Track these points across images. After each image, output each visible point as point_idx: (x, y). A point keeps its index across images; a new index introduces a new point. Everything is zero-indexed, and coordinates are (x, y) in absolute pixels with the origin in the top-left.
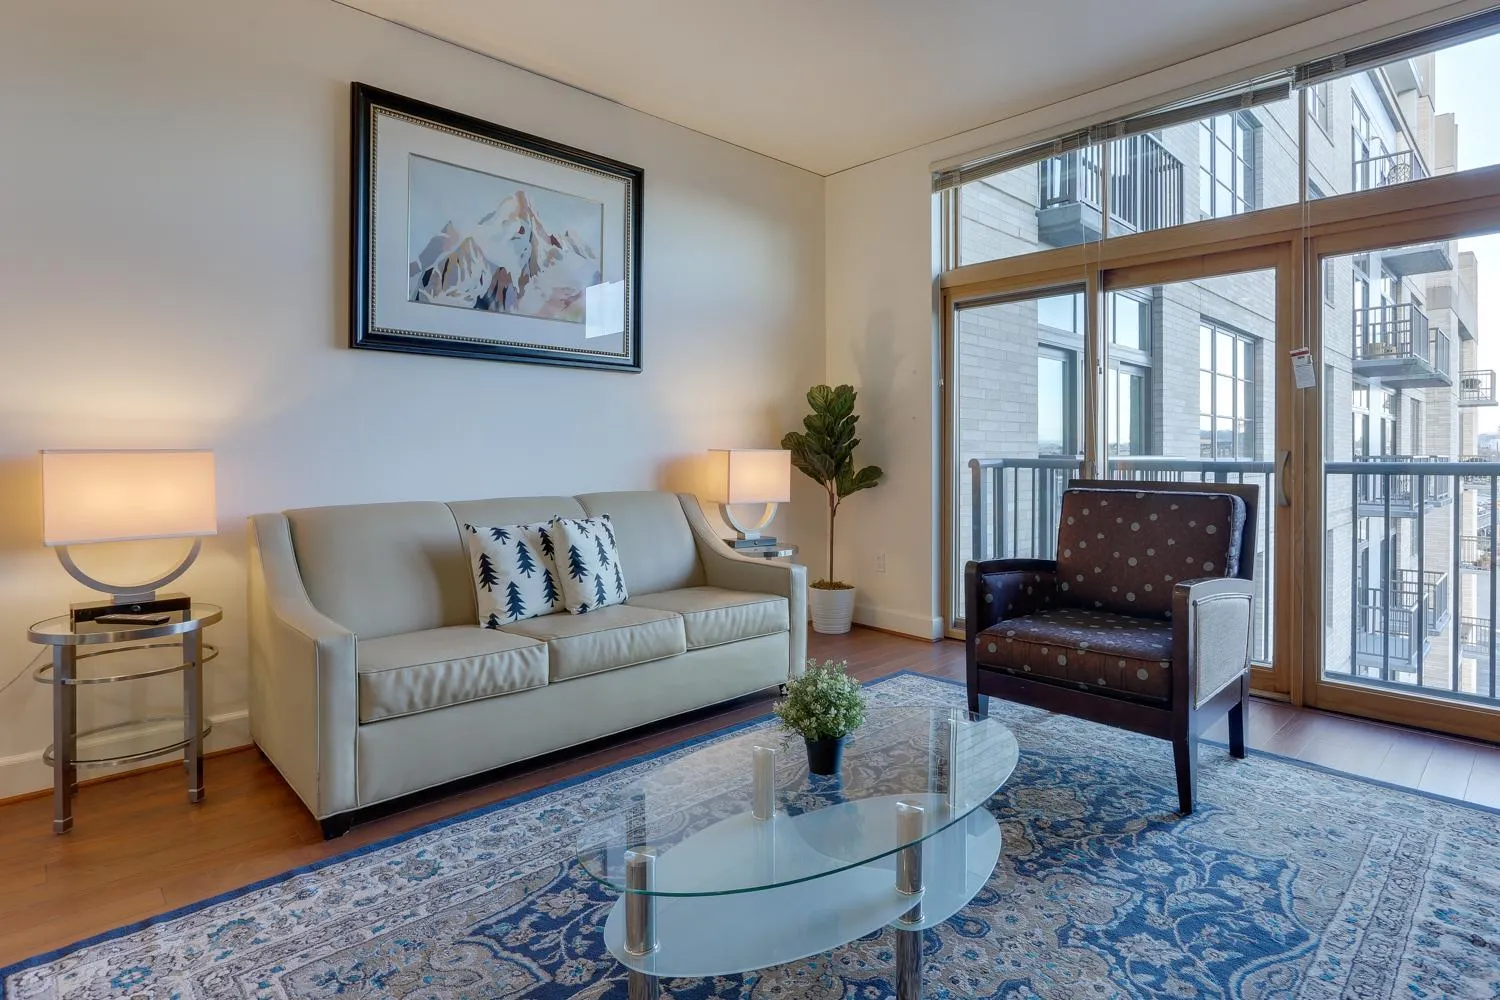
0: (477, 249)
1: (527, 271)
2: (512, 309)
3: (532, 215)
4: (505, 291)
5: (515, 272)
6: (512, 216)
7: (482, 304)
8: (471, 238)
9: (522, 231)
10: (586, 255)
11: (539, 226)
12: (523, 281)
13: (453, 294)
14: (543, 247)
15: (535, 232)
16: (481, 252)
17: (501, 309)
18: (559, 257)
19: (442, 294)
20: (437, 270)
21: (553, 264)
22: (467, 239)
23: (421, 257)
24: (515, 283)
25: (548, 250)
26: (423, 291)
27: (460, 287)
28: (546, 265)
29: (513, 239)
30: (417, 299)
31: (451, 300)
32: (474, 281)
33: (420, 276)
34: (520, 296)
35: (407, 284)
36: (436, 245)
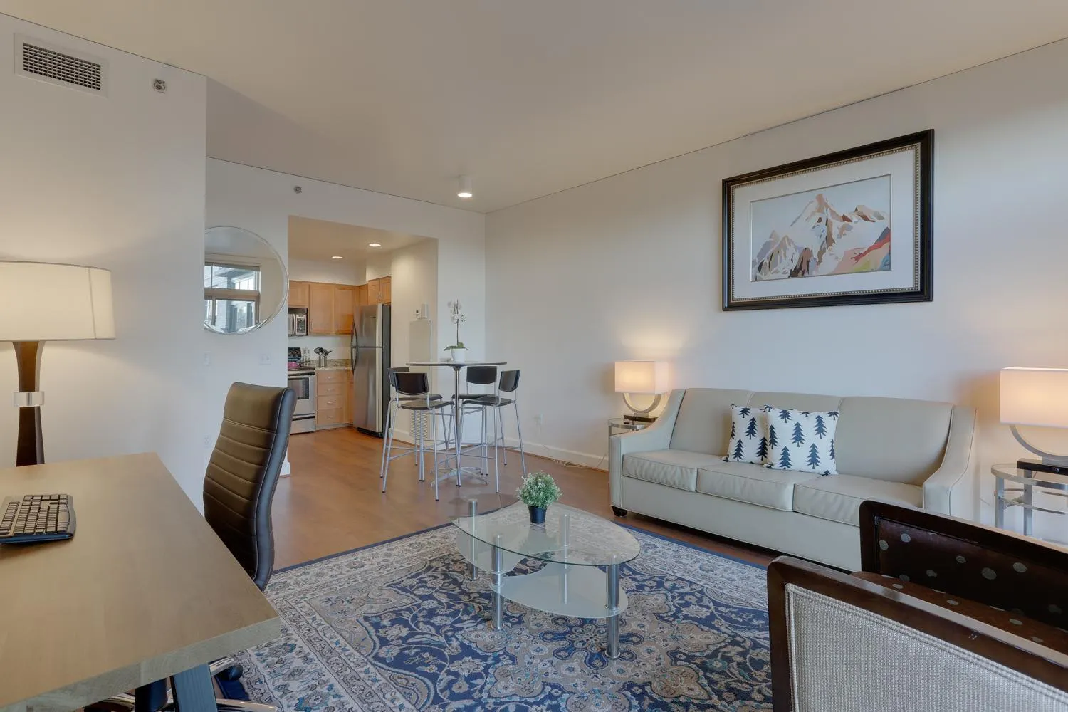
0: (790, 242)
1: (825, 245)
2: (814, 273)
3: (827, 207)
4: (808, 262)
5: (815, 249)
6: (813, 214)
7: (794, 274)
8: (787, 236)
9: (820, 220)
10: (875, 219)
11: (833, 212)
12: (821, 252)
13: (776, 272)
14: (837, 225)
15: (830, 218)
16: (793, 242)
17: (806, 274)
18: (851, 228)
19: (769, 274)
20: (766, 261)
21: (845, 234)
22: (784, 238)
23: (758, 256)
24: (815, 256)
25: (840, 227)
26: (759, 274)
27: (780, 267)
28: (839, 236)
29: (814, 227)
30: (756, 279)
31: (775, 276)
32: (789, 261)
33: (757, 266)
34: (819, 263)
35: (751, 271)
36: (767, 246)
